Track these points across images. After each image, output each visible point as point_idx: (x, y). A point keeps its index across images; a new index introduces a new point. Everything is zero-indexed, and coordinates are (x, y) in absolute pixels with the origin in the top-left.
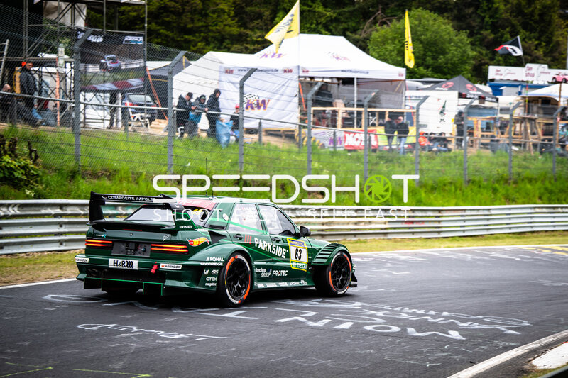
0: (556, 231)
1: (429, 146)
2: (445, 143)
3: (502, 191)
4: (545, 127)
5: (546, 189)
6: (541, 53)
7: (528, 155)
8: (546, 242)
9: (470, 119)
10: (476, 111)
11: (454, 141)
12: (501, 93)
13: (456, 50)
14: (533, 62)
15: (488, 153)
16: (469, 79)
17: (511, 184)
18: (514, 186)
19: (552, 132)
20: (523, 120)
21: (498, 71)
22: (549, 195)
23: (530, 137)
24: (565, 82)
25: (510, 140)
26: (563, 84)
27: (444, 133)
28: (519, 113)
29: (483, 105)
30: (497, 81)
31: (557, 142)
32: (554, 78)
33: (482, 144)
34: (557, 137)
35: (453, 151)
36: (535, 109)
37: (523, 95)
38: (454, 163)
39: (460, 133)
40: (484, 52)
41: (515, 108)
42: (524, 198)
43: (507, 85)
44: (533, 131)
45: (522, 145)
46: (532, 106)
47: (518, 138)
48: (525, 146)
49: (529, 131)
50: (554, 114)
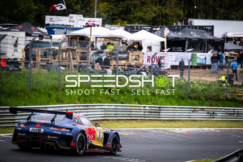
1: (7, 67)
2: (17, 65)
3: (54, 96)
4: (81, 55)
6: (79, 7)
9: (33, 50)
10: (38, 44)
11: (23, 64)
12: (53, 33)
13: (24, 5)
14: (74, 13)
15: (45, 71)
16: (32, 24)
17: (60, 91)
18: (62, 92)
19: (86, 58)
20: (67, 50)
21: (51, 19)
22: (84, 98)
23: (72, 61)
24: (94, 26)
25: (59, 63)
26: (92, 27)
27: (17, 59)
28: (65, 45)
29: (42, 41)
30: (51, 25)
31: (89, 64)
32: (87, 23)
33: (41, 65)
34: (89, 61)
35: (23, 70)
36: (75, 43)
37: (68, 34)
38: (23, 78)
39: (27, 58)
40: (42, 7)
41: (62, 42)
42: (69, 100)
43: (57, 28)
44: (74, 57)
45: (67, 66)
46: (73, 41)
47: (64, 62)
48: (69, 67)
49: (71, 57)
50: (87, 46)
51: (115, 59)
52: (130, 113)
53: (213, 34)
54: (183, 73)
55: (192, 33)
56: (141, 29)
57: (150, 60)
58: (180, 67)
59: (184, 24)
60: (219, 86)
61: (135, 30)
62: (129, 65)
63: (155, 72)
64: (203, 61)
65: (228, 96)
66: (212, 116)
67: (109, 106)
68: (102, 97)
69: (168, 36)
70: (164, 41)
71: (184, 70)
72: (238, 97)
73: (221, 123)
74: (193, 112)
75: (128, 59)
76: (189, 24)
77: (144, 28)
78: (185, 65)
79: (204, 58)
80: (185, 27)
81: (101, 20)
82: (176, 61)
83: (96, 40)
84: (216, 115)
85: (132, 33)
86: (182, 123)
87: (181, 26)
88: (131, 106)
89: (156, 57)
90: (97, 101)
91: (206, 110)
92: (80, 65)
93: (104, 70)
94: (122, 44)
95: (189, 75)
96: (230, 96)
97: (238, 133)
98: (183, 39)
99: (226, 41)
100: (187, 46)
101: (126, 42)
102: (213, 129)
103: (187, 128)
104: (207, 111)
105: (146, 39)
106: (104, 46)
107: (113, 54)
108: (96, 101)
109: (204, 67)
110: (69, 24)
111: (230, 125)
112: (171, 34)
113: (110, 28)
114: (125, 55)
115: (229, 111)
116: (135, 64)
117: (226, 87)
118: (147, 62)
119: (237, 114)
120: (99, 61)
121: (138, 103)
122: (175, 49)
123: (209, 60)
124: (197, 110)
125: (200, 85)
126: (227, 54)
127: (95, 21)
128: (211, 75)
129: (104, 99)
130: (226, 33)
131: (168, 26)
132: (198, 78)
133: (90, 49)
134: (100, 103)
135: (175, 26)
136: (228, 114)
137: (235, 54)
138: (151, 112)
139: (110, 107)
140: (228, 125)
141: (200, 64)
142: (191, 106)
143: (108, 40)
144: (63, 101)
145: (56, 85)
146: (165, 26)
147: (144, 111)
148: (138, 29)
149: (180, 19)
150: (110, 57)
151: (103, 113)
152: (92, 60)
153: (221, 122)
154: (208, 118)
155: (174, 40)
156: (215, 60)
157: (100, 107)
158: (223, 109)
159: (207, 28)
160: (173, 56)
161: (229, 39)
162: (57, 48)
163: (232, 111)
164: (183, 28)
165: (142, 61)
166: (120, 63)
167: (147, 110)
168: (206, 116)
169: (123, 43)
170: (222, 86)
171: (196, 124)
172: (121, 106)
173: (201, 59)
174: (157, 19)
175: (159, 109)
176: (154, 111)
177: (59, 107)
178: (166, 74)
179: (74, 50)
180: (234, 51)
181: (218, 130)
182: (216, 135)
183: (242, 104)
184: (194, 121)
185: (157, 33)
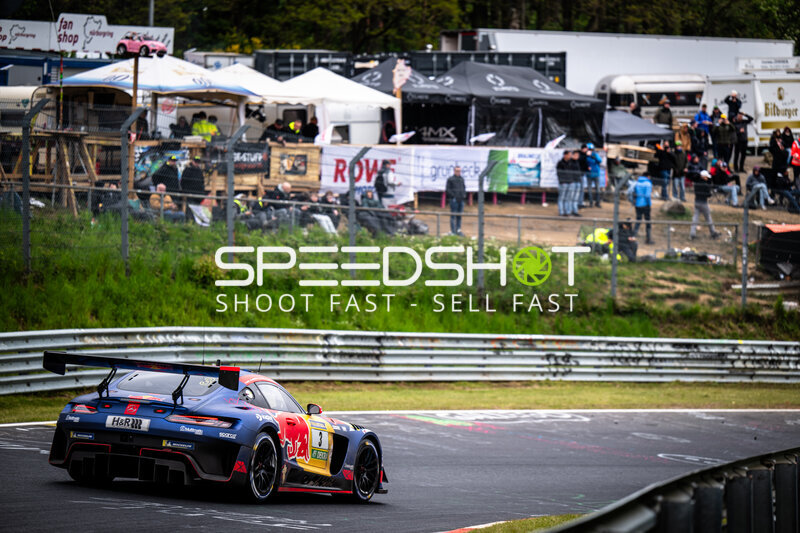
3: (8, 299)
4: (103, 156)
5: (108, 293)
7: (66, 217)
12: (3, 79)
14: (74, 9)
17: (30, 282)
18: (36, 286)
19: (120, 166)
20: (52, 140)
22: (115, 307)
23: (71, 177)
24: (147, 55)
25: (26, 186)
26: (141, 60)
32: (121, 45)
34: (131, 178)
36: (81, 115)
37: (55, 83)
41: (35, 111)
42: (59, 314)
43: (17, 62)
44: (76, 164)
45: (53, 196)
46: (73, 108)
47: (43, 180)
48: (59, 198)
49: (68, 164)
50: (123, 126)
51: (223, 171)
52: (275, 359)
53: (563, 83)
54: (459, 218)
55: (490, 78)
56: (311, 66)
57: (346, 173)
59: (463, 48)
60: (586, 264)
61: (292, 69)
62: (273, 189)
63: (361, 214)
64: (529, 176)
65: (619, 297)
66: (565, 366)
67: (201, 334)
68: (179, 305)
69: (406, 90)
70: (394, 106)
71: (465, 208)
72: (652, 301)
73: (593, 392)
74: (498, 355)
75: (269, 170)
76: (478, 46)
77: (324, 60)
78: (468, 189)
79: (533, 165)
80: (467, 57)
81: (170, 32)
82: (435, 177)
83: (155, 103)
84: (578, 365)
85: (281, 80)
86: (460, 391)
87: (453, 56)
88: (278, 335)
89: (367, 161)
90: (161, 317)
91: (540, 345)
92: (100, 192)
93: (184, 208)
94: (247, 116)
95: (482, 224)
96: (625, 298)
97: (652, 425)
98: (458, 99)
99: (608, 107)
100: (472, 125)
101: (261, 111)
102: (565, 414)
103: (474, 408)
104: (543, 350)
105: (331, 101)
106: (182, 125)
107: (215, 153)
108: (156, 318)
109: (534, 196)
110: (57, 49)
111: (626, 397)
112: (416, 83)
113: (202, 60)
114: (258, 157)
115: (622, 351)
116: (293, 187)
117: (609, 267)
118: (336, 180)
119: (650, 359)
120: (166, 176)
121: (302, 324)
122: (432, 135)
123: (552, 171)
124: (509, 345)
126: (613, 151)
127: (150, 35)
128: (558, 224)
129: (186, 310)
130: (610, 79)
131: (405, 54)
132: (512, 236)
133: (134, 136)
134: (172, 325)
135: (431, 55)
136: (619, 359)
137: (641, 152)
138: (351, 355)
139: (207, 339)
140: (619, 397)
141: (521, 186)
142: (491, 332)
143: (195, 102)
144: (41, 318)
145: (15, 262)
146: (395, 55)
147: (326, 350)
148: (302, 65)
149: (449, 30)
150: (205, 162)
151: (181, 358)
152: (142, 172)
153: (594, 388)
154: (550, 373)
155: (428, 105)
156: (572, 172)
157: (169, 339)
158: (600, 342)
159: (542, 59)
160: (423, 158)
161: (617, 100)
162: (17, 132)
163: (633, 348)
164: (459, 62)
165: (316, 178)
166: (241, 185)
167: (335, 346)
168: (542, 366)
169: (249, 113)
170: (597, 261)
171: (506, 396)
172: (245, 334)
173: (524, 170)
174: (367, 30)
175: (376, 344)
176: (359, 351)
177: (27, 339)
178: (400, 223)
179: (79, 139)
180: (637, 142)
181: (586, 415)
182: (576, 433)
183: (667, 326)
184: (498, 387)
185: (370, 78)
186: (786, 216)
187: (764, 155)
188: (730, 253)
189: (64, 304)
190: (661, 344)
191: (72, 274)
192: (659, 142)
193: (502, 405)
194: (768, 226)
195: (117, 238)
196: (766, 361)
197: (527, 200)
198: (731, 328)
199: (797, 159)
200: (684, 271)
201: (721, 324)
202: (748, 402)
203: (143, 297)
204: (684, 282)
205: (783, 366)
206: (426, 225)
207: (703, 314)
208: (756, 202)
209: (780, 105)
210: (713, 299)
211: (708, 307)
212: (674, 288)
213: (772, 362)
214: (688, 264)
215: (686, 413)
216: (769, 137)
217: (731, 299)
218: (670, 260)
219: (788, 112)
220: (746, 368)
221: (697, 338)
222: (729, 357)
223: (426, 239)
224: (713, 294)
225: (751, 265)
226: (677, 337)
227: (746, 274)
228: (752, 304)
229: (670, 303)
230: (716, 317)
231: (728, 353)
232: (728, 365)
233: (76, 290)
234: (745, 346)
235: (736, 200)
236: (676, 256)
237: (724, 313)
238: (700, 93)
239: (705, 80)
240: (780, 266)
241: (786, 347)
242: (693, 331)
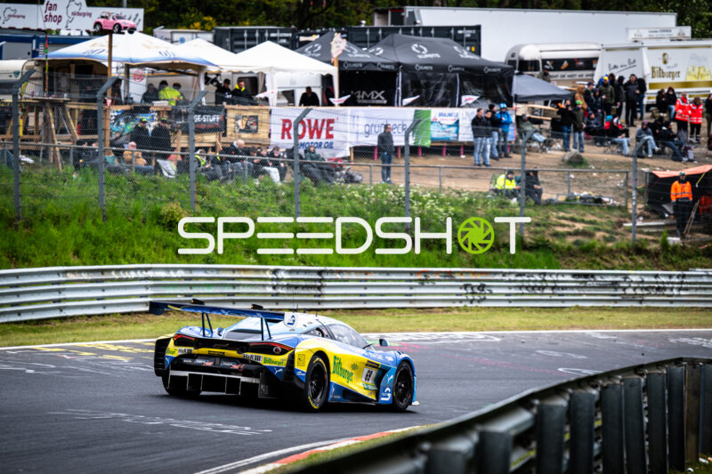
0: (109, 315)
5: (87, 236)
7: (51, 171)
8: (87, 337)
17: (21, 227)
18: (25, 231)
20: (39, 106)
22: (94, 247)
23: (56, 137)
24: (119, 32)
25: (16, 145)
26: (115, 36)
31: (107, 146)
32: (98, 24)
34: (108, 138)
36: (64, 83)
37: (41, 57)
42: (46, 254)
43: (9, 39)
44: (61, 126)
45: (41, 153)
46: (58, 78)
47: (31, 140)
48: (46, 155)
49: (53, 126)
50: (99, 92)
51: (186, 132)
52: (231, 290)
53: (478, 52)
54: (389, 168)
55: (414, 47)
56: (262, 40)
57: (292, 131)
58: (382, 151)
59: (392, 23)
60: (498, 207)
61: (246, 43)
62: (229, 146)
63: (305, 166)
64: (449, 132)
65: (526, 235)
66: (480, 294)
67: (167, 270)
68: (149, 245)
69: (342, 59)
70: (331, 73)
71: (394, 160)
72: (555, 238)
73: (504, 316)
74: (423, 286)
75: (225, 129)
76: (405, 21)
77: (273, 35)
78: (395, 144)
79: (452, 122)
80: (396, 30)
81: (141, 12)
82: (368, 133)
83: (127, 73)
84: (491, 293)
85: (236, 53)
86: (390, 316)
87: (384, 29)
88: (234, 270)
89: (309, 121)
90: (133, 256)
91: (458, 277)
92: (81, 149)
94: (206, 83)
95: (408, 173)
96: (532, 236)
97: (554, 344)
98: (387, 67)
99: (516, 71)
100: (400, 88)
101: (219, 78)
102: (479, 335)
103: (402, 331)
104: (461, 281)
105: (279, 70)
106: (151, 92)
107: (179, 115)
108: (129, 257)
109: (453, 149)
110: (43, 28)
111: (532, 320)
112: (351, 53)
113: (169, 36)
114: (215, 119)
115: (529, 281)
116: (246, 144)
117: (518, 209)
118: (283, 137)
119: (553, 288)
121: (255, 261)
122: (365, 98)
124: (432, 277)
125: (442, 203)
126: (521, 109)
127: (123, 15)
128: (474, 173)
129: (155, 250)
130: (519, 47)
131: (343, 29)
132: (434, 183)
133: (109, 101)
134: (143, 262)
135: (365, 29)
136: (527, 287)
137: (545, 110)
138: (296, 287)
139: (172, 274)
140: (527, 320)
141: (442, 141)
142: (416, 266)
143: (162, 72)
144: (30, 257)
145: (7, 210)
146: (334, 30)
147: (275, 283)
148: (254, 39)
149: (380, 8)
150: (170, 123)
151: (150, 291)
152: (117, 132)
153: (505, 313)
154: (467, 300)
155: (361, 72)
157: (140, 274)
158: (510, 273)
159: (460, 32)
160: (358, 117)
161: (525, 66)
162: (8, 99)
163: (538, 278)
164: (388, 35)
165: (266, 136)
166: (202, 142)
167: (282, 279)
168: (461, 295)
169: (207, 80)
170: (508, 204)
171: (429, 320)
172: (205, 270)
173: (444, 126)
174: (311, 9)
175: (318, 277)
176: (303, 283)
177: (17, 276)
178: (338, 173)
179: (62, 104)
180: (542, 102)
181: (496, 336)
182: (488, 351)
183: (567, 259)
184: (424, 312)
185: (311, 50)
186: (671, 163)
187: (652, 111)
188: (622, 196)
189: (50, 245)
190: (563, 275)
191: (56, 220)
192: (561, 102)
193: (426, 328)
194: (654, 172)
195: (95, 189)
196: (653, 288)
197: (447, 152)
198: (624, 261)
199: (680, 115)
200: (582, 212)
201: (614, 257)
202: (637, 323)
203: (118, 239)
204: (583, 221)
205: (668, 292)
206: (361, 175)
207: (599, 249)
208: (644, 152)
209: (665, 69)
210: (607, 235)
211: (603, 243)
212: (574, 226)
213: (658, 289)
214: (586, 205)
215: (583, 333)
216: (655, 96)
217: (623, 235)
218: (570, 202)
219: (672, 75)
220: (636, 294)
221: (594, 269)
222: (622, 285)
223: (361, 186)
224: (607, 232)
225: (641, 206)
226: (577, 268)
227: (636, 214)
228: (641, 239)
229: (570, 240)
230: (610, 251)
231: (620, 282)
232: (620, 292)
233: (60, 233)
234: (635, 274)
235: (627, 150)
236: (575, 199)
237: (617, 247)
238: (596, 59)
239: (600, 47)
240: (665, 206)
241: (670, 276)
242: (590, 263)
